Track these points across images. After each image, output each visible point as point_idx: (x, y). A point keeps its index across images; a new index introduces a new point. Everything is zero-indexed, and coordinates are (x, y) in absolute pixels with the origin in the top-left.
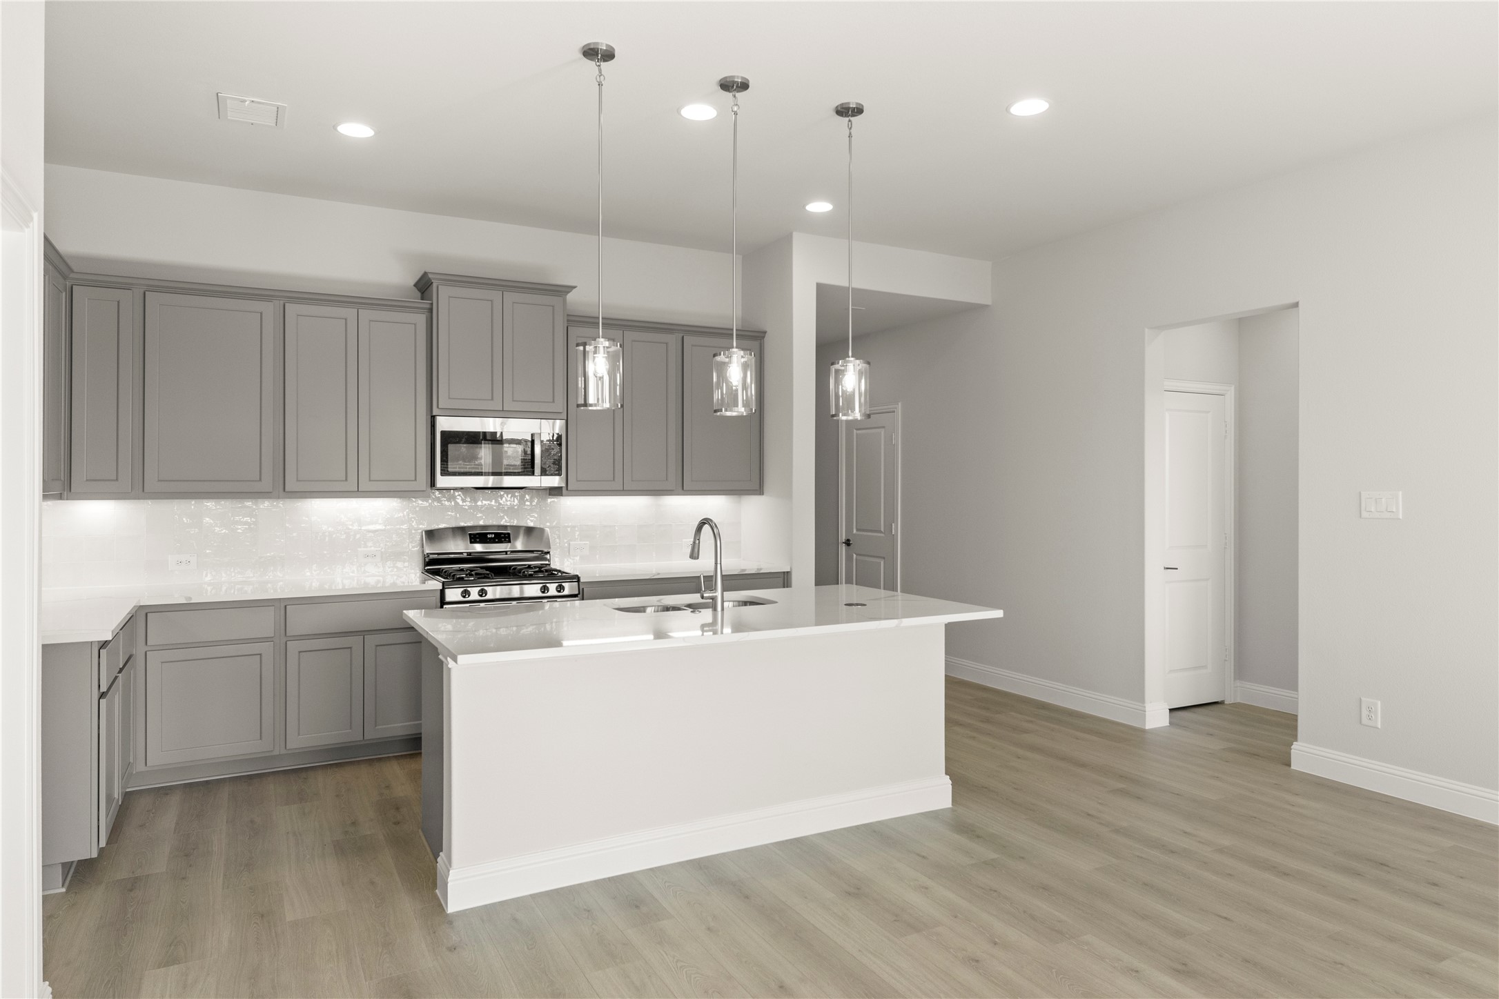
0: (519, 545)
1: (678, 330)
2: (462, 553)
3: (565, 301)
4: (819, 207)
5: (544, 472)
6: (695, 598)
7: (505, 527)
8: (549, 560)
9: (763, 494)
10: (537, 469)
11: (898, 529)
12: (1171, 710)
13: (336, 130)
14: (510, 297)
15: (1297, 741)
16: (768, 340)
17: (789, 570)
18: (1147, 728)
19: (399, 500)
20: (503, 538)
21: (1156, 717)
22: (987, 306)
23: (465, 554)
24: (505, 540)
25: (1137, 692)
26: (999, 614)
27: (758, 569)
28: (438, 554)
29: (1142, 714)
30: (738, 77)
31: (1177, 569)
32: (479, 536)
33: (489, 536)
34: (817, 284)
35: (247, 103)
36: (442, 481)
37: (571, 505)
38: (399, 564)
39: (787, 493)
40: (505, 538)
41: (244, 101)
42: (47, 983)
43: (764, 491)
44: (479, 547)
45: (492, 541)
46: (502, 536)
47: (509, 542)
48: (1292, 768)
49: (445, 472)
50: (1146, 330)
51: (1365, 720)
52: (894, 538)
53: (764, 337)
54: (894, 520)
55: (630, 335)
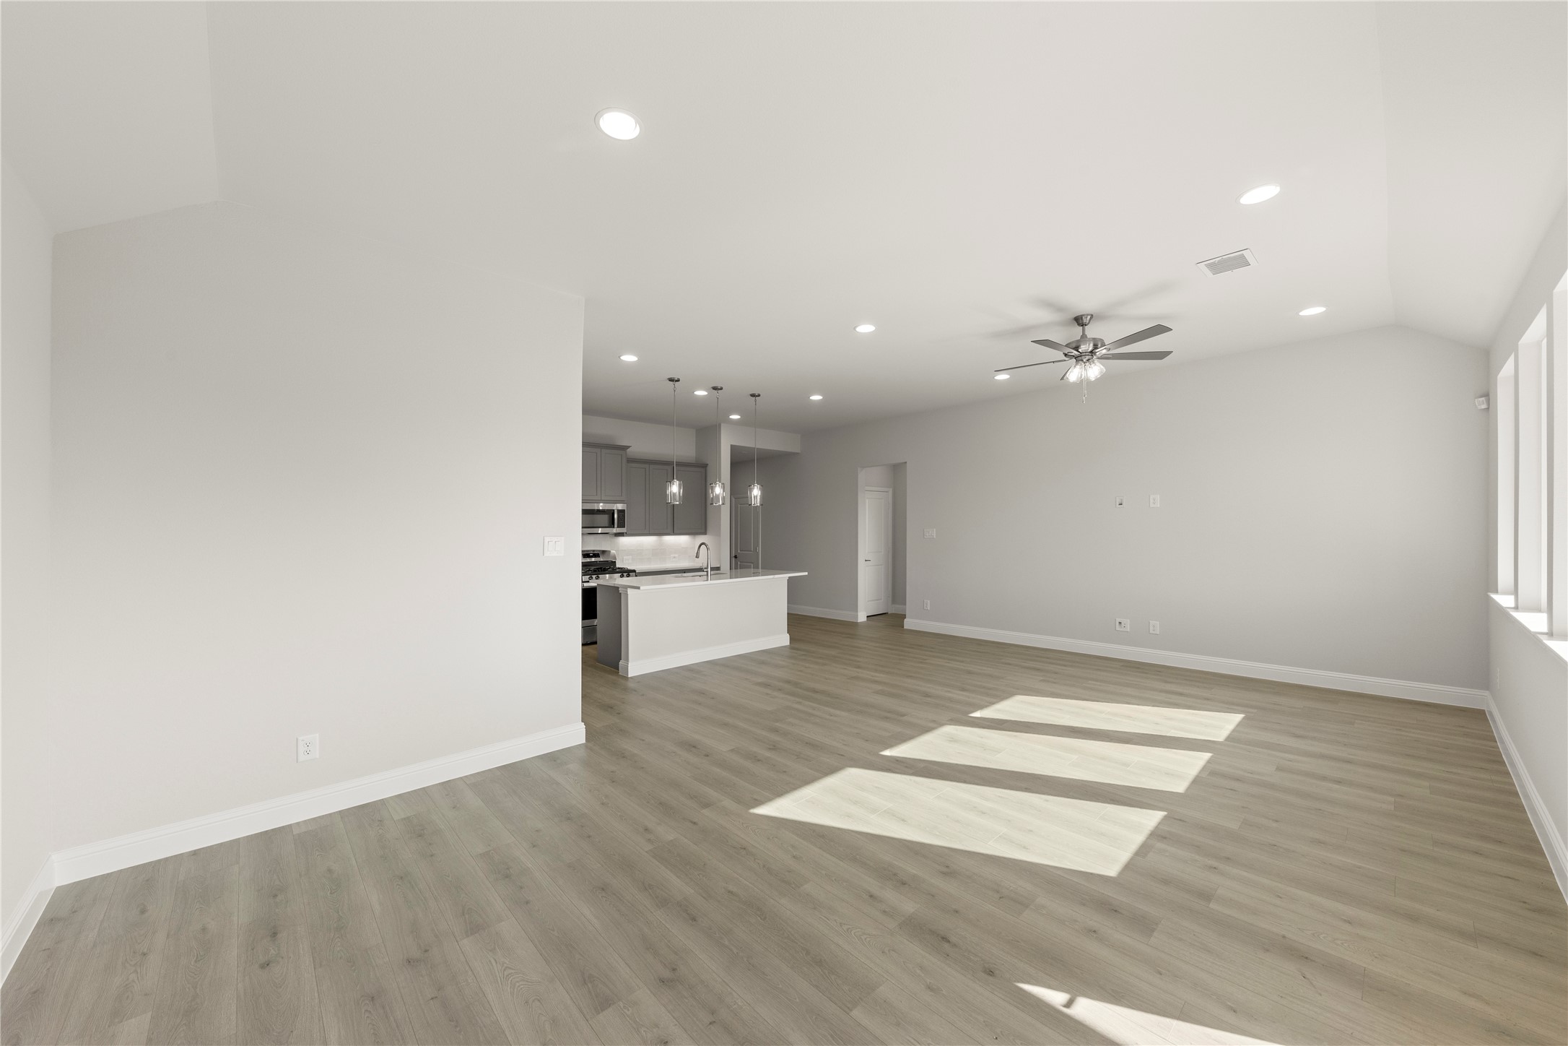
3: (626, 454)
4: (735, 417)
5: (618, 526)
7: (596, 551)
9: (707, 534)
10: (616, 525)
11: (760, 549)
12: (868, 616)
14: (604, 451)
15: (905, 621)
16: (708, 468)
17: (719, 566)
18: (860, 624)
21: (862, 617)
22: (798, 454)
23: (586, 562)
25: (855, 608)
26: (806, 573)
29: (857, 617)
31: (870, 561)
33: (590, 555)
34: (731, 445)
37: (624, 541)
39: (718, 533)
43: (708, 532)
44: (588, 560)
45: (592, 557)
46: (596, 555)
47: (599, 557)
48: (905, 629)
50: (859, 468)
51: (925, 608)
52: (758, 553)
54: (758, 546)
55: (650, 466)
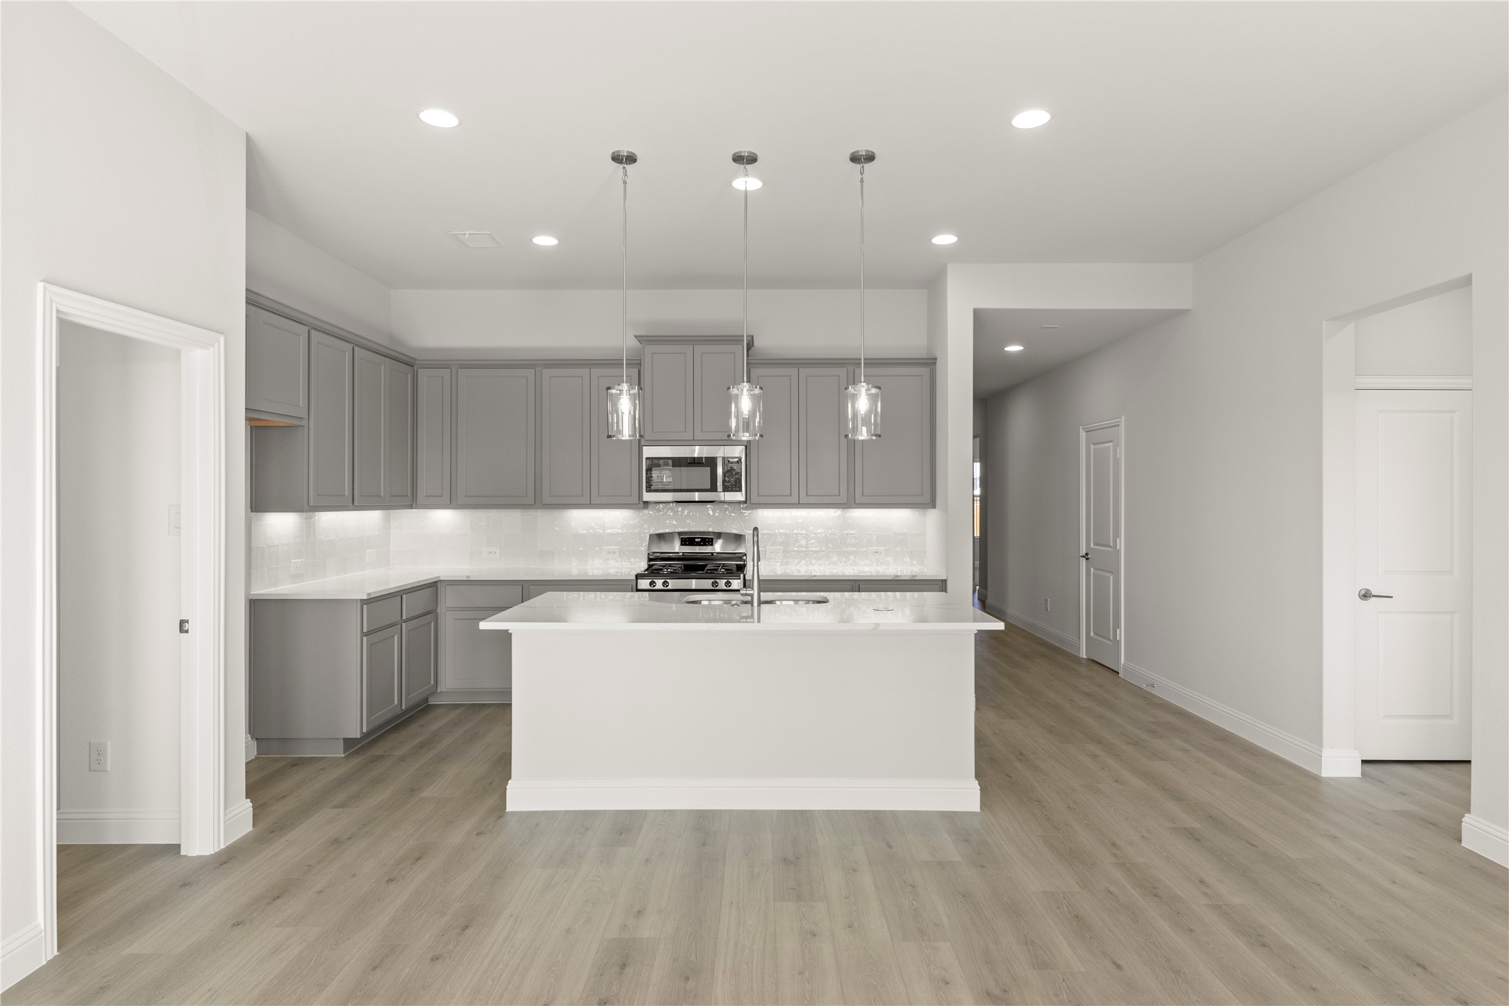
0: (718, 547)
1: (851, 363)
2: (678, 553)
4: (944, 240)
5: (726, 489)
7: (708, 533)
8: (744, 561)
9: (935, 508)
10: (720, 487)
11: (1122, 544)
12: (1364, 762)
13: (532, 241)
14: (699, 349)
15: (1469, 811)
16: (937, 366)
17: (945, 578)
18: (1323, 776)
19: (632, 511)
21: (1335, 766)
22: (1187, 311)
23: (681, 554)
24: (709, 544)
28: (662, 553)
29: (1318, 760)
30: (745, 152)
31: (1392, 597)
32: (688, 540)
33: (696, 540)
34: (970, 311)
35: (467, 235)
36: (647, 496)
38: (632, 560)
39: (945, 507)
40: (709, 542)
41: (465, 235)
42: (249, 800)
43: (936, 505)
44: (688, 549)
45: (698, 544)
46: (707, 541)
47: (712, 545)
48: (1462, 845)
49: (649, 489)
50: (1324, 322)
52: (1119, 552)
53: (935, 363)
54: (1119, 535)
55: (804, 372)
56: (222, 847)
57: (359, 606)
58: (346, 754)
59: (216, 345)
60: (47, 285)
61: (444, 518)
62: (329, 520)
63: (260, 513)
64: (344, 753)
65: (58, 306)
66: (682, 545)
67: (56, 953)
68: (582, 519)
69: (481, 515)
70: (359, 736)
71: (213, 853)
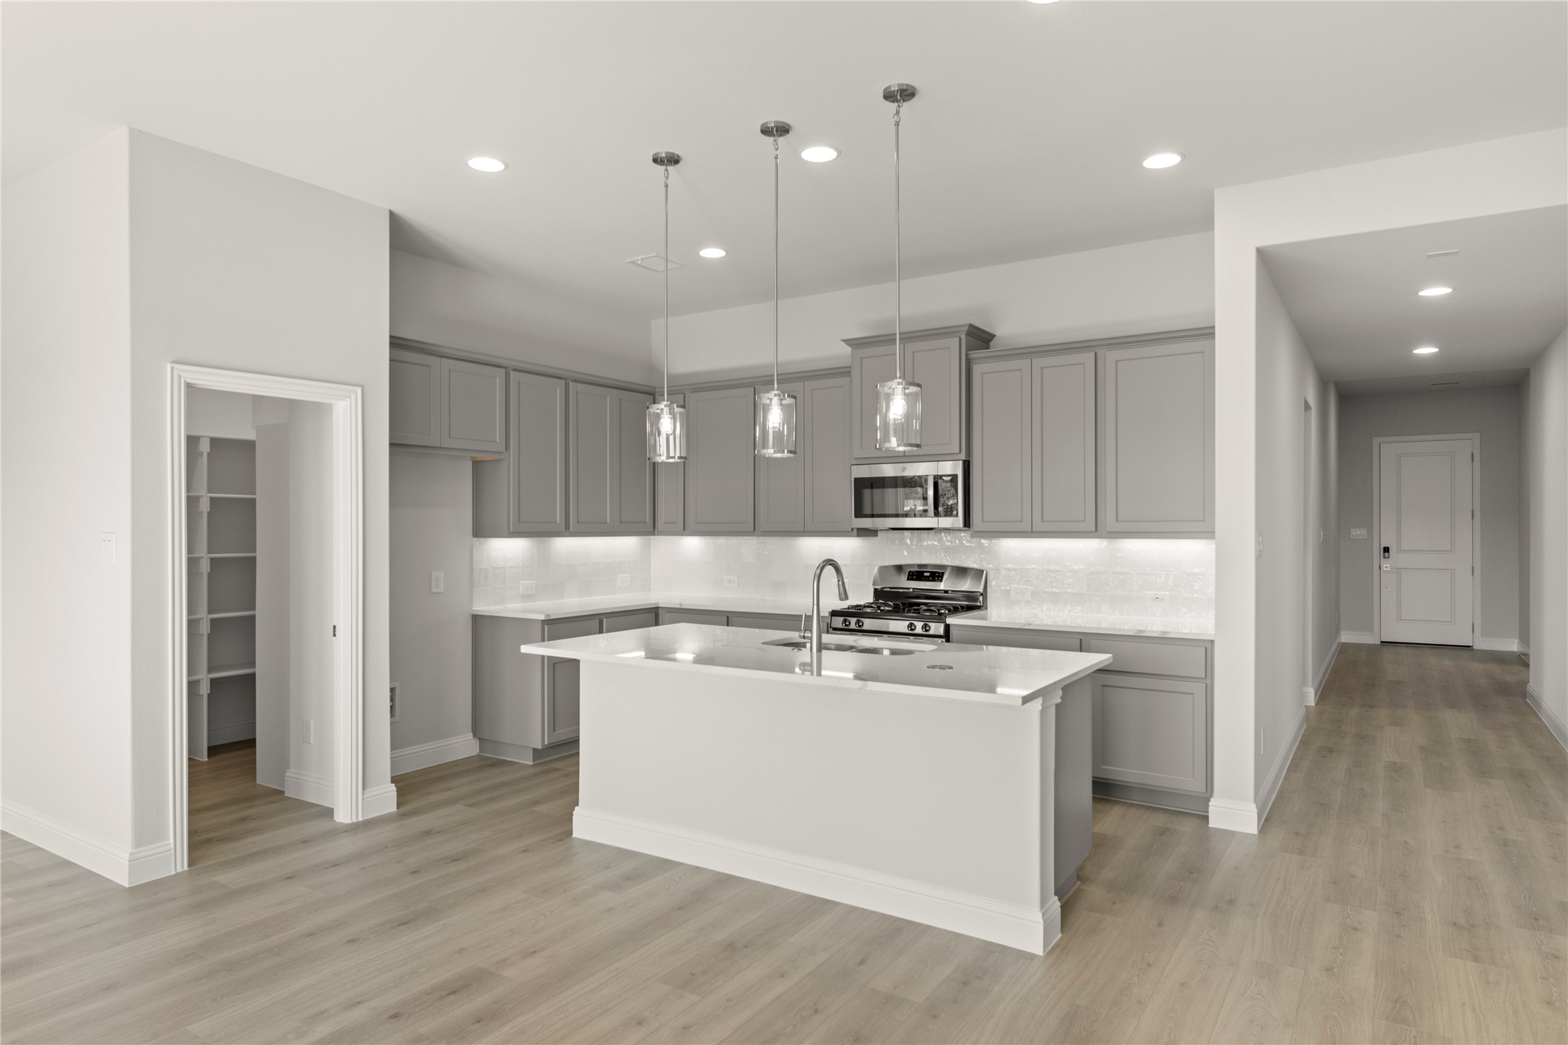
2: (909, 589)
5: (939, 514)
6: (794, 636)
7: (936, 567)
14: (911, 347)
20: (937, 576)
23: (911, 590)
24: (938, 579)
27: (1163, 632)
28: (891, 588)
32: (917, 575)
33: (925, 574)
34: (1258, 252)
35: (641, 261)
36: (856, 523)
37: (1012, 547)
40: (938, 577)
41: (639, 261)
42: (394, 785)
44: (922, 585)
45: (927, 579)
46: (936, 576)
47: (941, 580)
49: (859, 514)
55: (1039, 362)
56: (360, 819)
57: (540, 624)
58: (536, 762)
59: (353, 397)
60: (174, 365)
61: (692, 544)
62: (565, 545)
63: (482, 539)
64: (534, 761)
65: (186, 380)
66: (908, 579)
67: (186, 868)
68: (815, 547)
69: (722, 540)
70: (540, 748)
71: (351, 822)
